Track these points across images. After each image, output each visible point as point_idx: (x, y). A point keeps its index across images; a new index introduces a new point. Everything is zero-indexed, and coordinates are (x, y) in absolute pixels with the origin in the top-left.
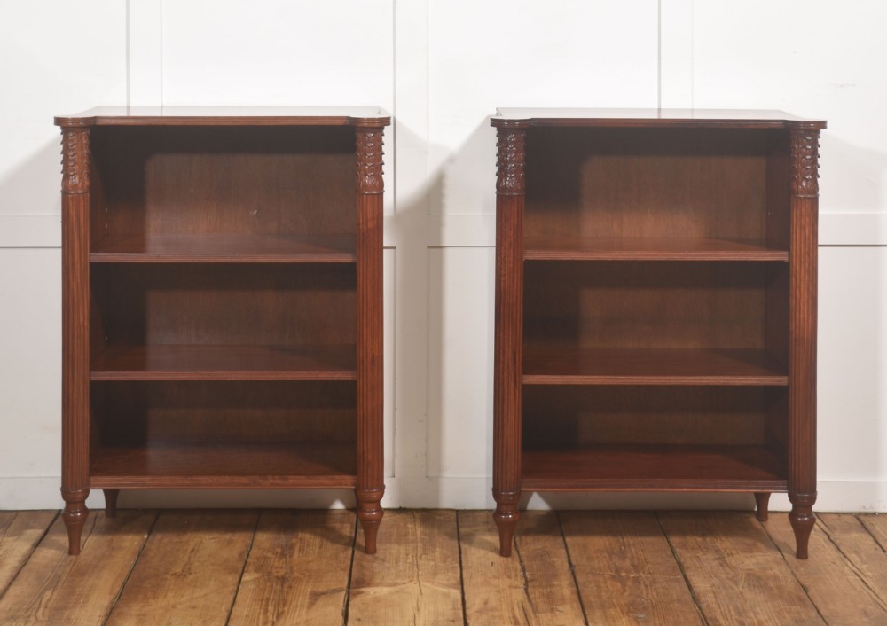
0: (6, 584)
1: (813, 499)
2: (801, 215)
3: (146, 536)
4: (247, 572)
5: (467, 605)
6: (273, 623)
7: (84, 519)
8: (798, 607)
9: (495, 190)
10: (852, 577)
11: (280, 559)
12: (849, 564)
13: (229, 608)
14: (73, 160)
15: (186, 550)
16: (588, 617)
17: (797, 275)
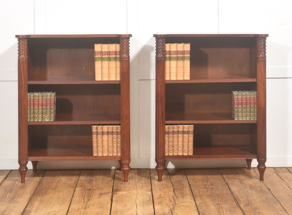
1: (265, 161)
2: (260, 66)
3: (41, 178)
4: (77, 187)
5: (154, 196)
6: (87, 202)
7: (26, 171)
8: (267, 195)
9: (155, 59)
10: (285, 186)
11: (88, 184)
12: (284, 182)
13: (71, 198)
14: (22, 50)
15: (56, 181)
16: (195, 199)
17: (259, 86)
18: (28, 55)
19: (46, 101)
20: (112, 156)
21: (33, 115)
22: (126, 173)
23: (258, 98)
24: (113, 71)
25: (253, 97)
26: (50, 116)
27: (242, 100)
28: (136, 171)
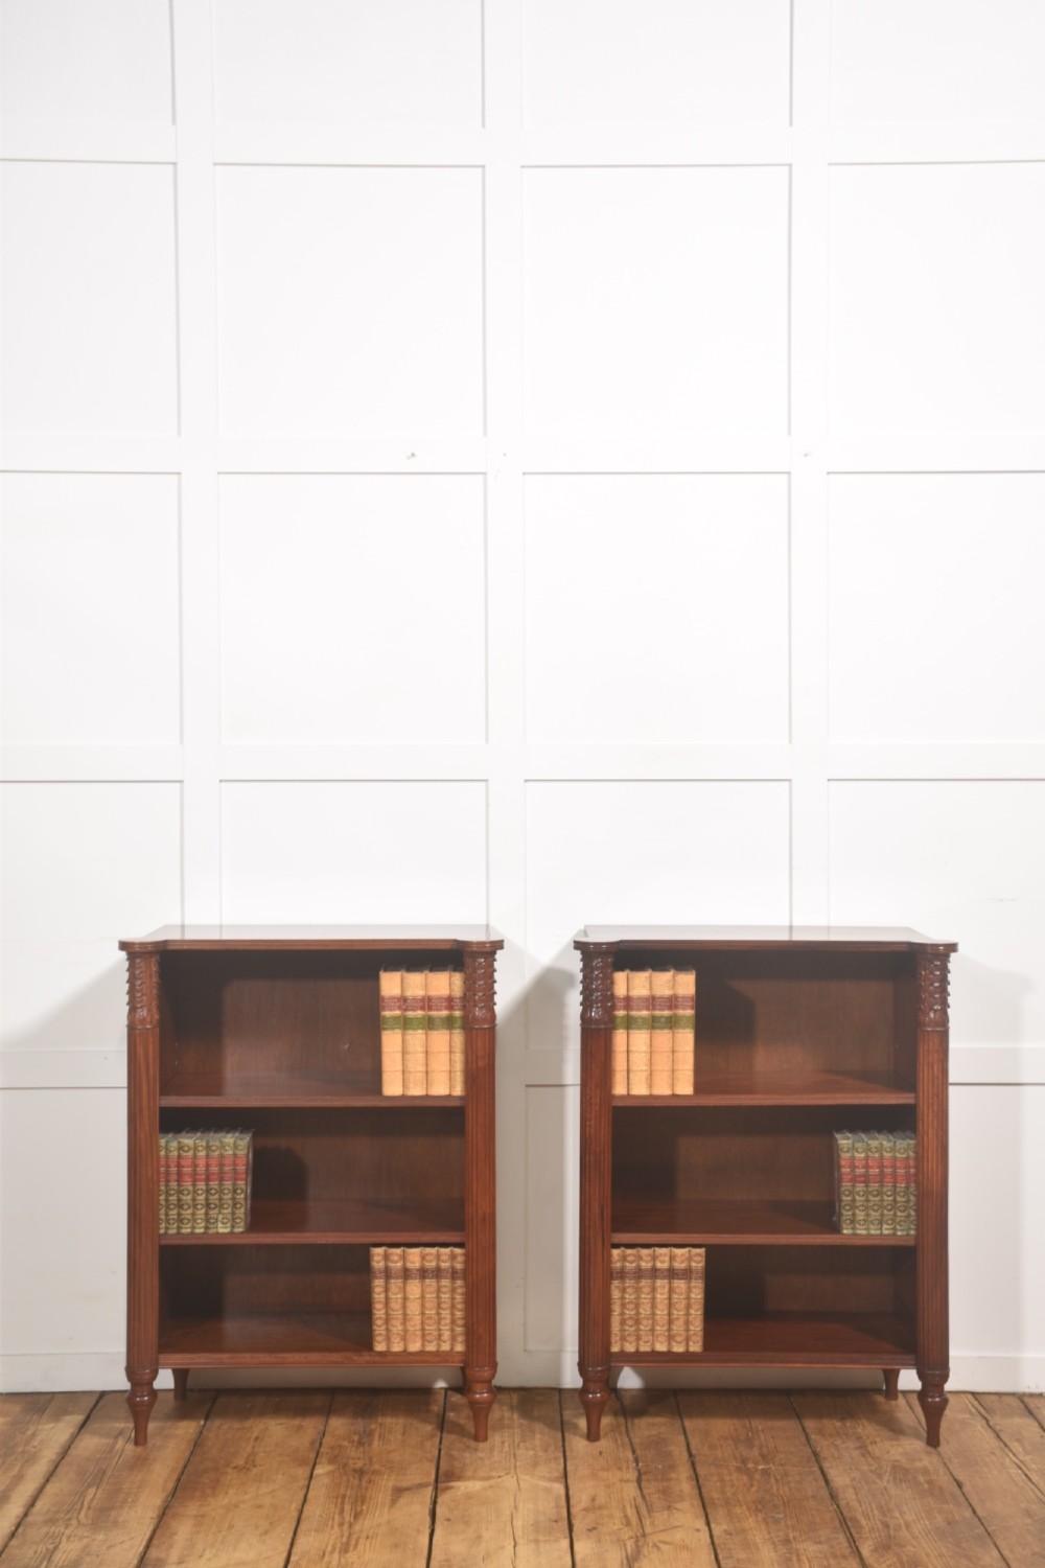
0: (43, 1481)
1: (945, 1378)
2: (928, 1051)
3: (202, 1422)
4: (320, 1464)
5: (572, 1502)
6: (351, 1525)
7: (151, 1404)
8: (951, 1506)
9: (579, 1022)
10: (1014, 1471)
11: (357, 1448)
12: (1011, 1455)
13: (300, 1507)
14: (140, 990)
15: (249, 1439)
16: (710, 1516)
17: (925, 1119)
18: (160, 1008)
19: (221, 1165)
20: (437, 1353)
21: (175, 1212)
22: (480, 1412)
23: (920, 1158)
24: (440, 1064)
25: (904, 1156)
26: (233, 1213)
27: (867, 1167)
28: (515, 1397)
